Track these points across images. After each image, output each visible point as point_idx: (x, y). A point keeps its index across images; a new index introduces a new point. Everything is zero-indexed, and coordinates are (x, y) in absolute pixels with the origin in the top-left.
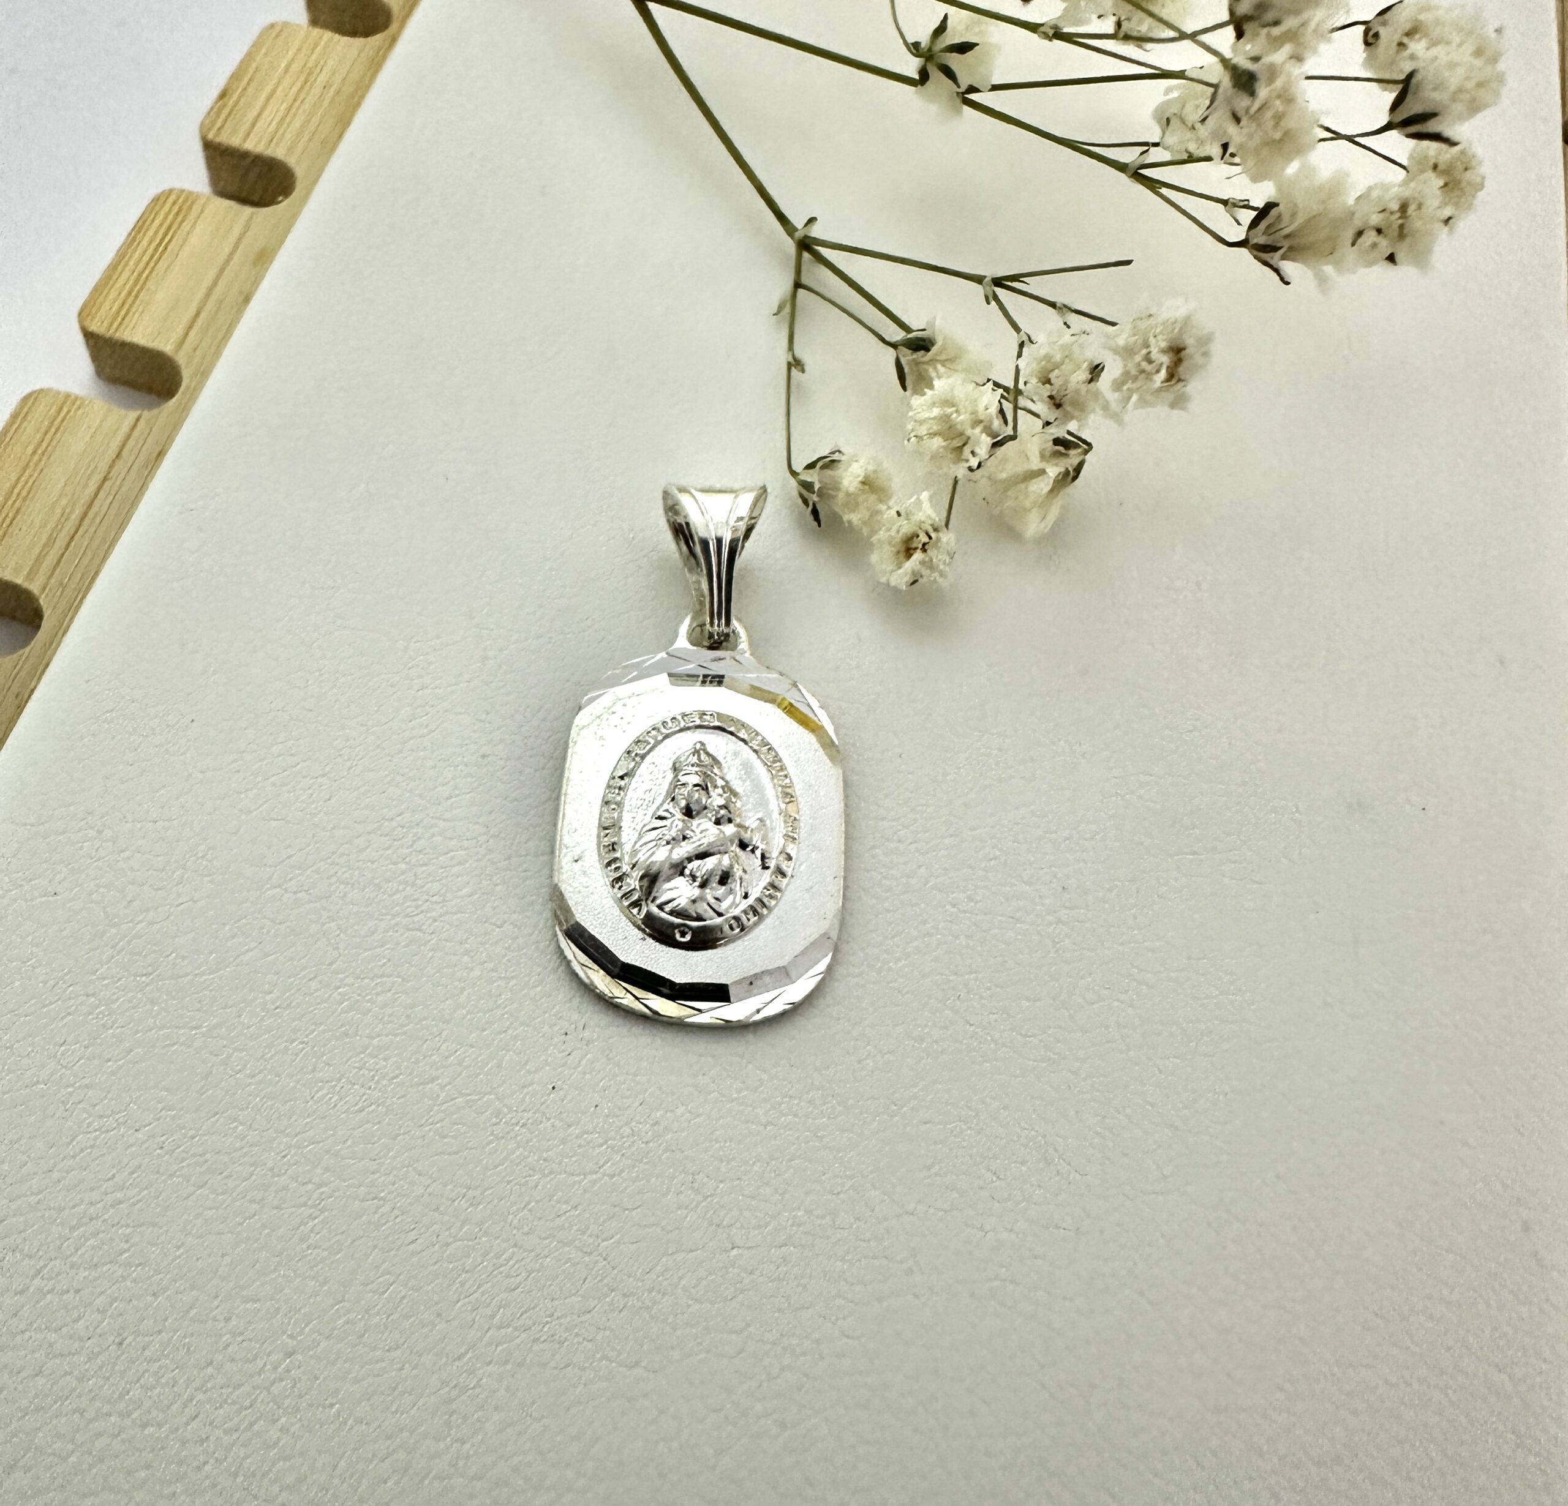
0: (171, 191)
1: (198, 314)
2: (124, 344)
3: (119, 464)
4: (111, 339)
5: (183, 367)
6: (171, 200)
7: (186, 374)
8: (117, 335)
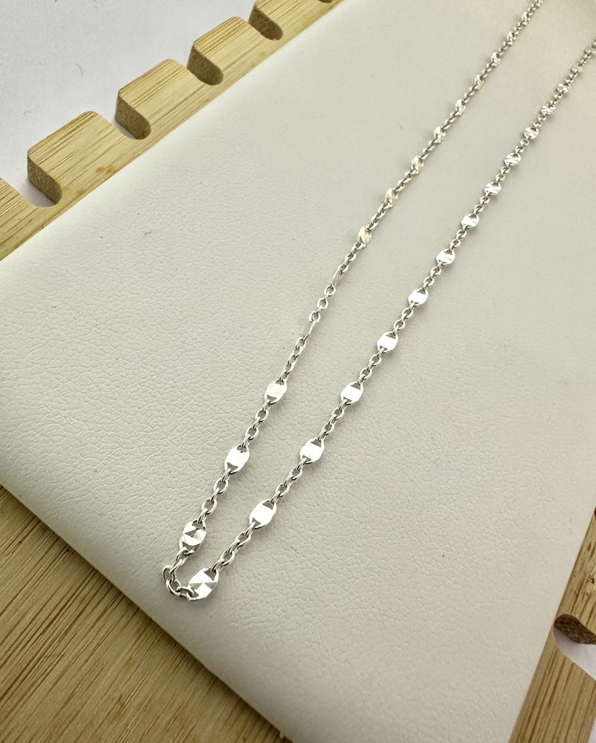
0: (239, 18)
1: (235, 62)
2: (206, 59)
3: (193, 96)
4: (202, 56)
5: (224, 77)
6: (238, 21)
7: (225, 80)
8: (205, 55)
